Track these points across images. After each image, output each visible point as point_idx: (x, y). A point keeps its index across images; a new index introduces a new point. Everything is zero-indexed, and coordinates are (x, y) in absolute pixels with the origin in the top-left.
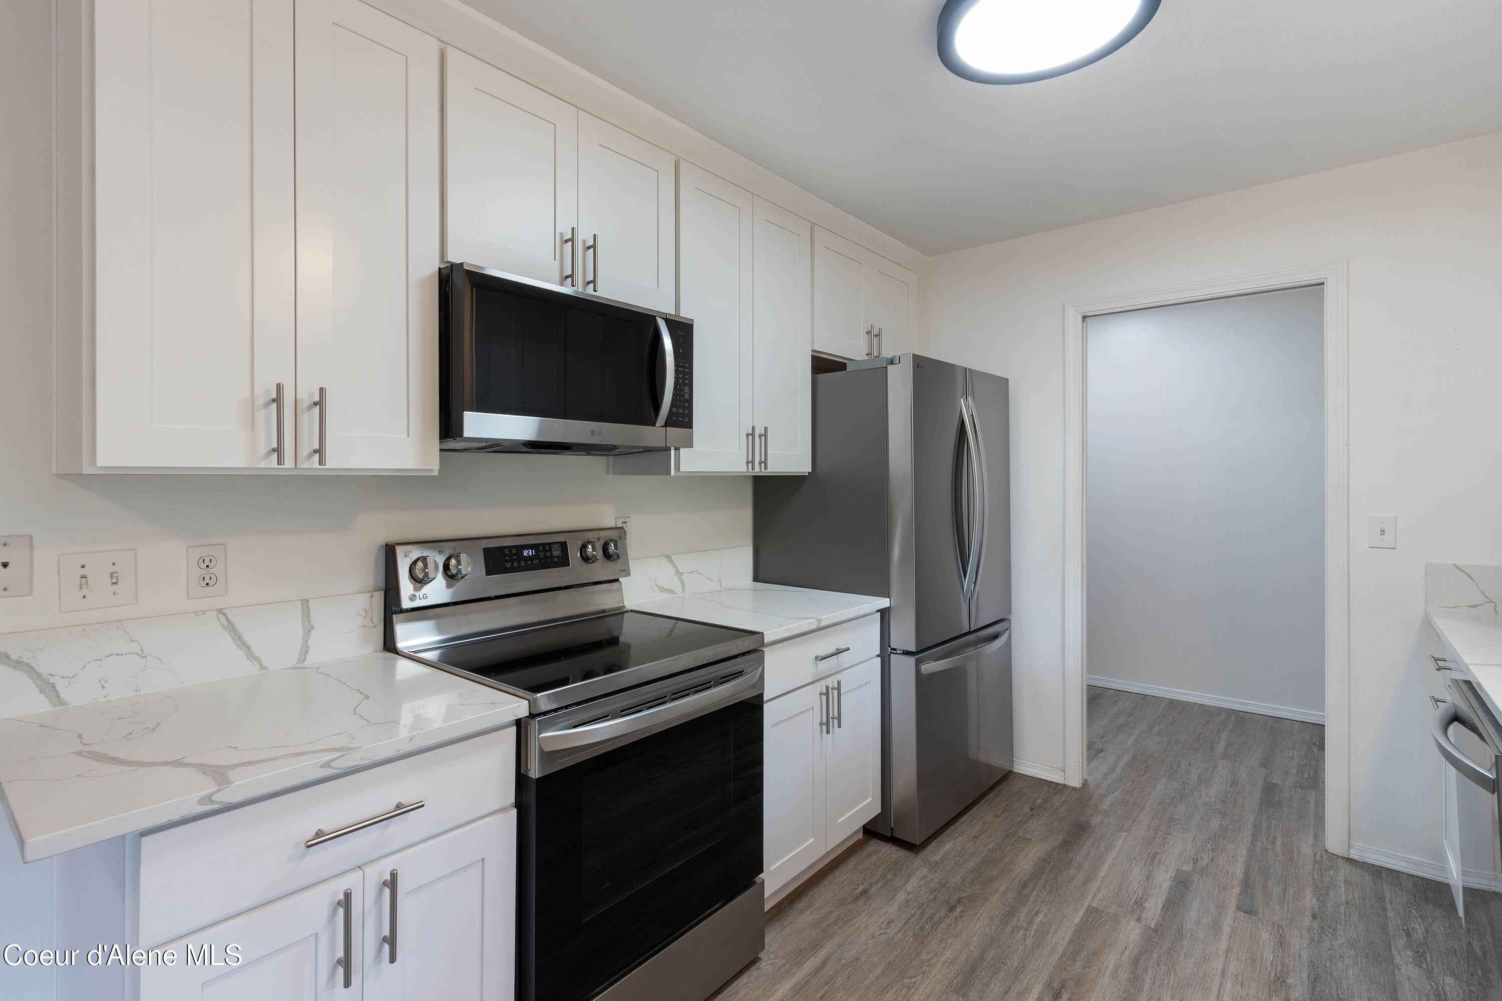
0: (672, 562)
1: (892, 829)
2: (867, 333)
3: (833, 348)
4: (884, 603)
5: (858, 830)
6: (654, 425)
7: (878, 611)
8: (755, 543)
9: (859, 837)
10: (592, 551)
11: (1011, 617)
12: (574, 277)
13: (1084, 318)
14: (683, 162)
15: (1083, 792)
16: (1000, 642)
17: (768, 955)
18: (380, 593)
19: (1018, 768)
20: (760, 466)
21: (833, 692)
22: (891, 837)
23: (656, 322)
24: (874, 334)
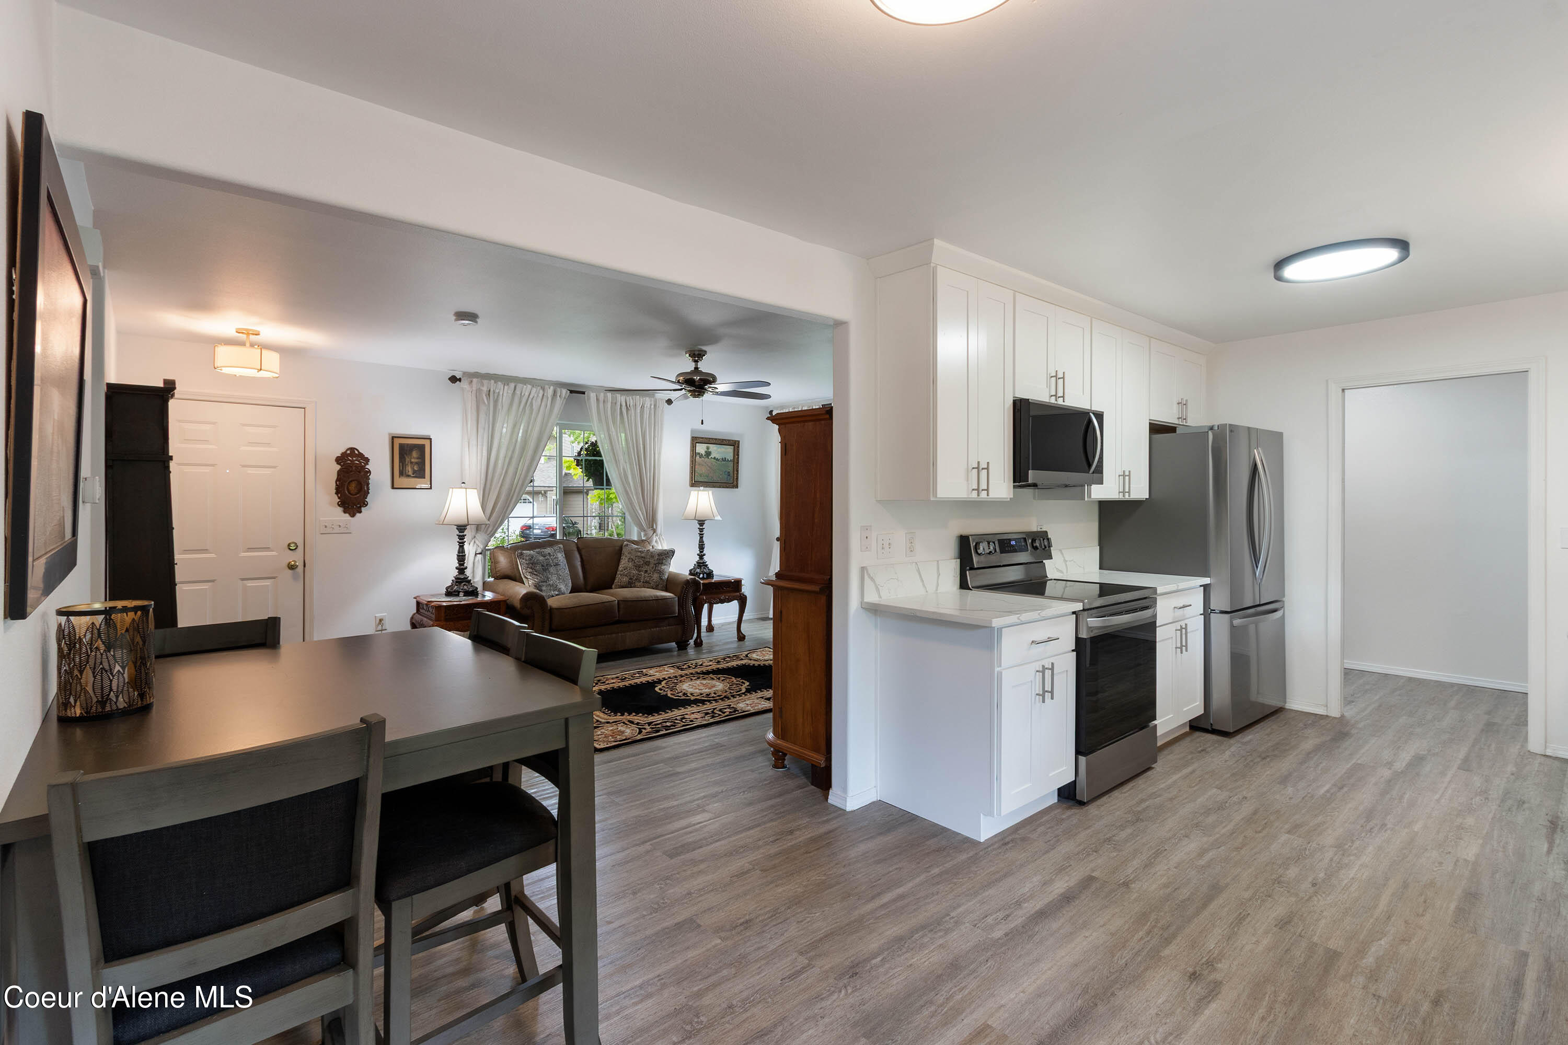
0: (1062, 554)
1: (1211, 724)
2: (1178, 404)
3: (1168, 416)
4: (1207, 581)
5: (1184, 724)
6: (1088, 473)
7: (1201, 586)
8: (1100, 544)
9: (1188, 729)
10: (1037, 544)
11: (1284, 599)
12: (1055, 395)
13: (1343, 390)
14: (1093, 319)
15: (1342, 719)
16: (1278, 615)
17: (1158, 767)
18: (959, 560)
19: (1289, 706)
20: (1127, 494)
21: (1183, 630)
22: (1210, 729)
23: (1090, 416)
24: (1183, 404)
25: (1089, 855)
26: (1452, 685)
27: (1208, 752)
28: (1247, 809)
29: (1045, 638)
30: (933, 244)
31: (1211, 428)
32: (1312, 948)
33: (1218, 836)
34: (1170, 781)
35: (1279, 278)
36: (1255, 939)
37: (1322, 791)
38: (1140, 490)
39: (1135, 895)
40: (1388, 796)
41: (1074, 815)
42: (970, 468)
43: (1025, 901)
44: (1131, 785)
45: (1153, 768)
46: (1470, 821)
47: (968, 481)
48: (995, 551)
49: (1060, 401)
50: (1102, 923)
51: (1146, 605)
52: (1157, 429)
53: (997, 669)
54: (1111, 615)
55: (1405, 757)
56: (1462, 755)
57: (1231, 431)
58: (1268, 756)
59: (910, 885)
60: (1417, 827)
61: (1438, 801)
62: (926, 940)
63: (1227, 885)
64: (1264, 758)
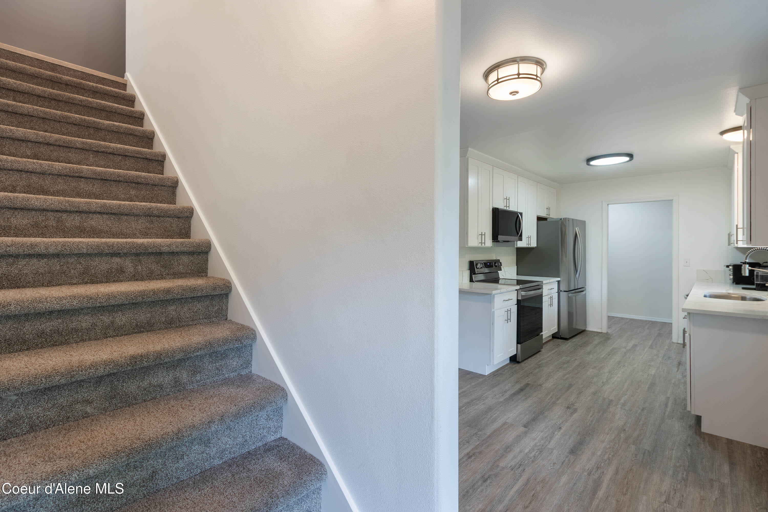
0: (504, 269)
1: (560, 336)
2: (547, 209)
3: (543, 214)
4: (559, 279)
5: (549, 336)
6: (517, 237)
7: (557, 281)
8: (517, 265)
9: (551, 338)
10: (497, 264)
11: (586, 287)
12: (506, 206)
13: (608, 205)
14: (519, 176)
15: (607, 333)
16: (584, 293)
17: (543, 350)
18: (469, 271)
19: (587, 329)
20: (529, 245)
21: (551, 298)
22: (560, 337)
23: (518, 214)
24: (548, 209)
25: (525, 377)
26: (646, 321)
27: (560, 345)
28: (577, 363)
29: (507, 299)
30: (468, 150)
31: (561, 219)
32: (604, 399)
33: (568, 371)
34: (548, 355)
35: (588, 164)
36: (586, 398)
37: (603, 356)
38: (534, 244)
39: (544, 388)
40: (625, 357)
41: (516, 367)
42: (479, 234)
43: (508, 391)
44: (535, 356)
45: (541, 351)
46: (652, 363)
47: (478, 239)
48: (483, 267)
49: (508, 209)
50: (535, 396)
51: (539, 288)
52: (540, 219)
53: (493, 310)
54: (529, 291)
55: (630, 345)
56: (650, 344)
57: (568, 221)
58: (582, 346)
59: (466, 388)
60: (635, 366)
61: (642, 358)
62: (478, 403)
63: (574, 384)
64: (581, 347)
